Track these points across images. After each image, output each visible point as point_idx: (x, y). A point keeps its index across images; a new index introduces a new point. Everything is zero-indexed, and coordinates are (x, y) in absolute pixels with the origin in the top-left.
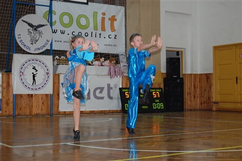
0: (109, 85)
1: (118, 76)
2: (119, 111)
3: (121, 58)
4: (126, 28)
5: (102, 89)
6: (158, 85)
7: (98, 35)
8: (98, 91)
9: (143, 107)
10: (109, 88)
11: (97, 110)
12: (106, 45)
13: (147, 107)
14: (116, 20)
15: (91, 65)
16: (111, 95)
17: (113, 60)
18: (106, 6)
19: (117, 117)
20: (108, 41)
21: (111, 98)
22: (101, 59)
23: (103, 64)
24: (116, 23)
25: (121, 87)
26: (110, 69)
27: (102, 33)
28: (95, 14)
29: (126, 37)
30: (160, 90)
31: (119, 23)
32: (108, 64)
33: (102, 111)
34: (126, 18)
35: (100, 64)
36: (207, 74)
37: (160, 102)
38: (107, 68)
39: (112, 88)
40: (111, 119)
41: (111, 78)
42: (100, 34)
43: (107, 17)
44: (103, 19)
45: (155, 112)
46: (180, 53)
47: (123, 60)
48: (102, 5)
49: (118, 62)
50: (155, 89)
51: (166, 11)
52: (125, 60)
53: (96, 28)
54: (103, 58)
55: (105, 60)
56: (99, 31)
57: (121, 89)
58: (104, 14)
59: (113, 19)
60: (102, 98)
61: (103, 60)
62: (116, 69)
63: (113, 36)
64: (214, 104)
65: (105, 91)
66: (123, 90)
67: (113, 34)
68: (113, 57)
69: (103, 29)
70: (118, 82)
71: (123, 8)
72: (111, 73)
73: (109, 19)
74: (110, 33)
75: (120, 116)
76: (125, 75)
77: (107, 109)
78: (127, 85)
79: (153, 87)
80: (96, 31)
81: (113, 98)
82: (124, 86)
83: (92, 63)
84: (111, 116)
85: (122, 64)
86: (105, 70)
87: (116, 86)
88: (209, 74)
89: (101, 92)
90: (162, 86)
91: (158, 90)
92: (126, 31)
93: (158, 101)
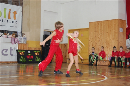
0: (11, 48)
1: (16, 43)
2: (16, 62)
3: (18, 34)
4: (22, 18)
5: (7, 50)
6: (38, 49)
7: (6, 21)
8: (5, 51)
9: (29, 60)
10: (11, 49)
11: (3, 61)
12: (11, 26)
13: (32, 60)
14: (17, 13)
15: (1, 37)
16: (12, 54)
17: (14, 35)
18: (12, 5)
19: (15, 65)
20: (12, 24)
21: (12, 55)
22: (7, 34)
23: (8, 37)
24: (17, 15)
25: (18, 49)
26: (12, 40)
27: (9, 20)
28: (5, 10)
29: (22, 23)
30: (39, 52)
31: (19, 15)
32: (11, 37)
33: (6, 62)
34: (22, 13)
35: (6, 37)
36: (65, 44)
37: (39, 58)
38: (10, 39)
39: (12, 50)
40: (8, 66)
41: (12, 44)
42: (7, 20)
43: (12, 12)
44: (10, 13)
45: (36, 63)
46: (51, 32)
47: (20, 35)
48: (9, 5)
49: (16, 36)
50: (37, 51)
51: (44, 10)
52: (21, 35)
53: (5, 17)
54: (8, 34)
55: (10, 35)
56: (7, 19)
57: (17, 50)
58: (10, 10)
59: (15, 13)
60: (7, 55)
61: (9, 35)
62: (15, 40)
63: (15, 22)
64: (68, 60)
65: (9, 51)
66: (19, 51)
67: (15, 21)
68: (14, 33)
69: (9, 18)
70: (16, 47)
71: (21, 7)
72: (12, 42)
73: (13, 13)
74: (13, 20)
75: (16, 65)
76: (20, 43)
77: (9, 61)
78: (21, 48)
79: (36, 50)
80: (5, 19)
81: (13, 55)
82: (19, 49)
83: (2, 36)
84: (11, 65)
85: (19, 37)
86: (9, 40)
87: (15, 48)
88: (66, 44)
89: (6, 52)
90: (41, 50)
91: (38, 52)
92: (22, 20)
93: (38, 57)
